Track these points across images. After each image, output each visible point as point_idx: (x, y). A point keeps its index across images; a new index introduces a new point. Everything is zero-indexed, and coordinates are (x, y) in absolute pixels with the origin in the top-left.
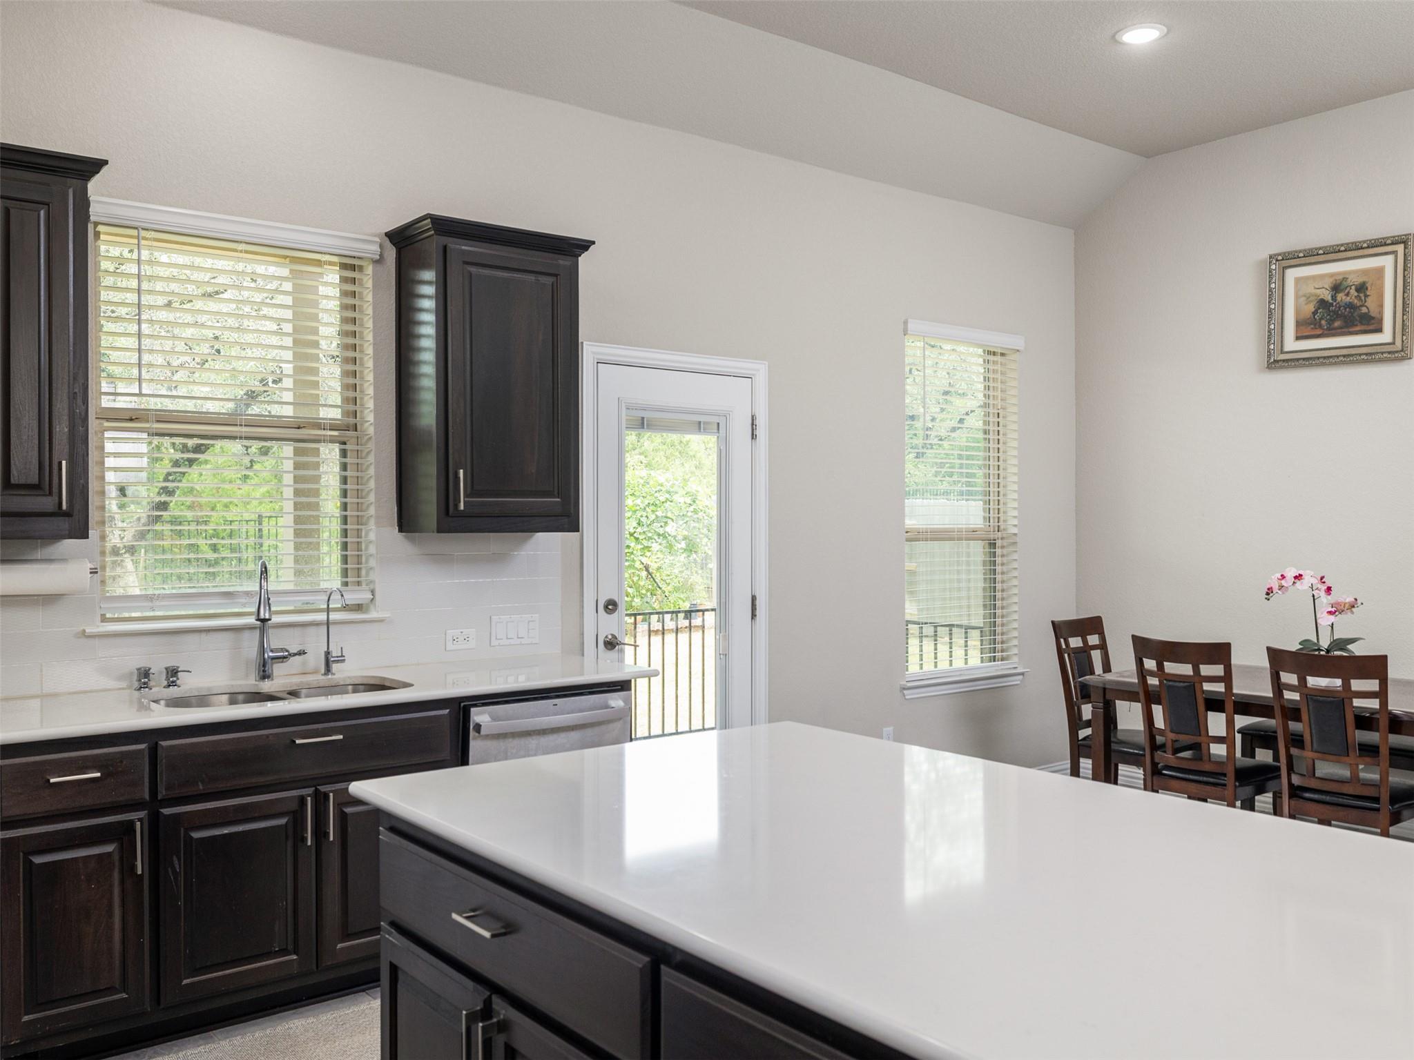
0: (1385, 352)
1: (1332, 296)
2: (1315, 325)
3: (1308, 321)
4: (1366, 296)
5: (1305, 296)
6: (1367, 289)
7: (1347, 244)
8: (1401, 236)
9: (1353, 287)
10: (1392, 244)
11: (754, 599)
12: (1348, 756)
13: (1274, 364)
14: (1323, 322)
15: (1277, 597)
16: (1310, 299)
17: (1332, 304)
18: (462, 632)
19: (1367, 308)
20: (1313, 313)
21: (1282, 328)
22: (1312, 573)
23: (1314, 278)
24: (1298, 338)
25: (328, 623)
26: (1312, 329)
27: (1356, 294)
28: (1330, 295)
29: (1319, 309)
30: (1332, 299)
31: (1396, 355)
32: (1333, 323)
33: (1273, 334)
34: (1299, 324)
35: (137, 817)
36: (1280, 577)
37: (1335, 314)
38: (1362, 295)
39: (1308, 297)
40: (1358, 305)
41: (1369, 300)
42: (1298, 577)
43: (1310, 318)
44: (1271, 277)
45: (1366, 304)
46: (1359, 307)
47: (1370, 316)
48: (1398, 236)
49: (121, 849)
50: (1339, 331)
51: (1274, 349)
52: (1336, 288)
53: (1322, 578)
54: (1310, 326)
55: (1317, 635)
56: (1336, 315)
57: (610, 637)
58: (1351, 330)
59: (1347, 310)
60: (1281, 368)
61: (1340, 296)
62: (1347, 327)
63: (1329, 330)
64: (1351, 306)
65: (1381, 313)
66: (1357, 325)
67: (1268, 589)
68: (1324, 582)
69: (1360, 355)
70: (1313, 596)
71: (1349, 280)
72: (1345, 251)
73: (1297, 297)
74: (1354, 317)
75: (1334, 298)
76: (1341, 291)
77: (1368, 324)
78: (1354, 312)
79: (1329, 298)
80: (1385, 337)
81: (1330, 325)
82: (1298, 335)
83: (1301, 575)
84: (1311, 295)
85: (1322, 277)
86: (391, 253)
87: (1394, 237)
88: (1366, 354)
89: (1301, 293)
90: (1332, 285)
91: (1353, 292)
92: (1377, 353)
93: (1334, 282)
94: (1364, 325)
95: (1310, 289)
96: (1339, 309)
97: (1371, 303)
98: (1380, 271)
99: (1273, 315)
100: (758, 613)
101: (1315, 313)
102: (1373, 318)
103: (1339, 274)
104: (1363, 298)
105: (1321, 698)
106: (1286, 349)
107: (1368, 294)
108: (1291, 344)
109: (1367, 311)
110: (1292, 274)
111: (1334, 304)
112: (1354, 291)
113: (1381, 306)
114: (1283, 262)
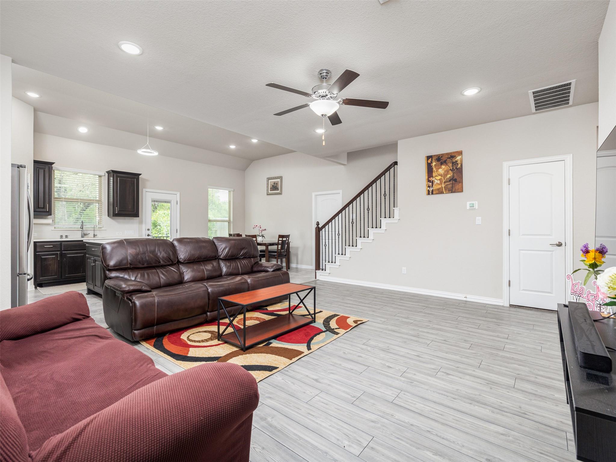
6: (277, 184)
8: (281, 176)
11: (177, 229)
13: (268, 194)
14: (273, 188)
18: (119, 232)
24: (270, 191)
25: (94, 230)
28: (273, 184)
29: (272, 186)
31: (280, 194)
33: (267, 190)
34: (270, 189)
35: (59, 252)
42: (257, 226)
44: (267, 181)
49: (56, 256)
51: (268, 192)
57: (149, 234)
62: (275, 189)
63: (273, 190)
64: (276, 186)
69: (276, 194)
71: (275, 182)
72: (275, 178)
76: (275, 184)
80: (279, 191)
85: (273, 182)
86: (107, 174)
89: (270, 184)
92: (278, 193)
94: (277, 189)
98: (279, 181)
99: (268, 187)
110: (270, 181)
111: (274, 186)
113: (279, 187)
114: (269, 179)
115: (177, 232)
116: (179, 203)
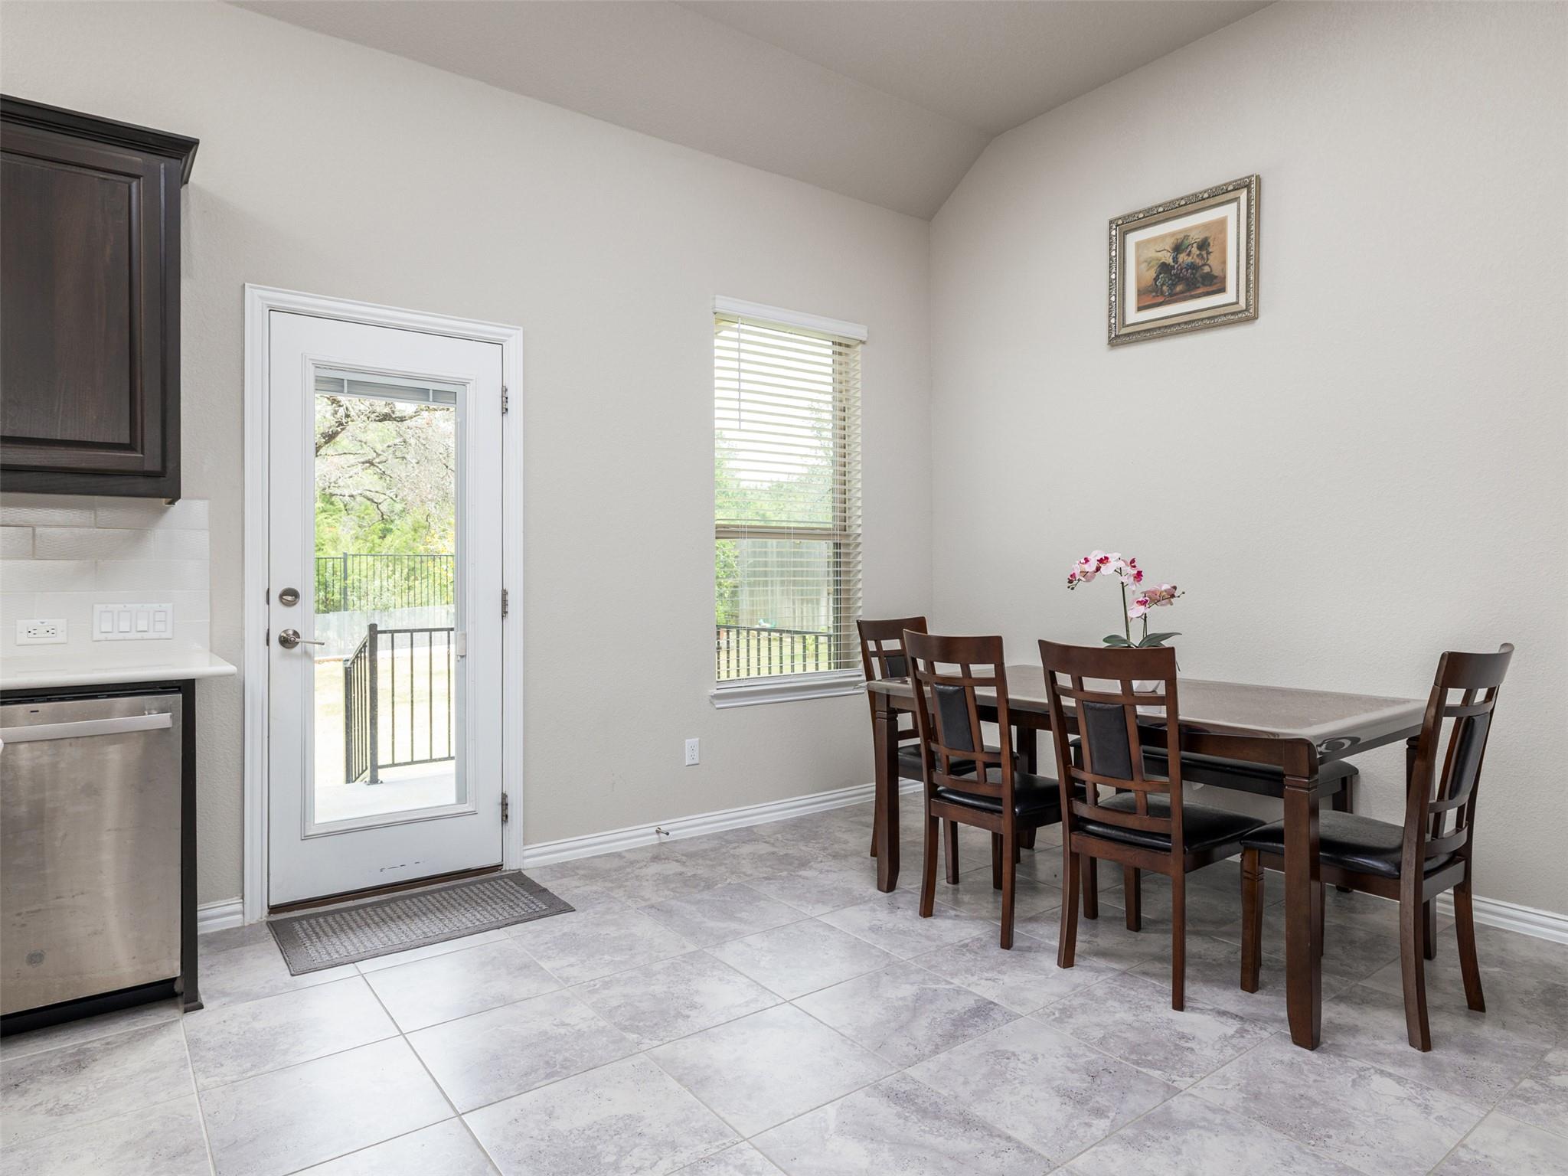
0: (1228, 314)
1: (1173, 258)
2: (1157, 293)
3: (1150, 289)
4: (1208, 253)
5: (1146, 261)
6: (1209, 244)
7: (1188, 197)
8: (1243, 179)
9: (1195, 245)
10: (1234, 189)
11: (504, 593)
12: (1132, 779)
13: (1117, 340)
14: (1165, 288)
15: (1082, 586)
16: (1152, 264)
17: (1174, 266)
18: (43, 623)
19: (1210, 267)
20: (1154, 279)
21: (1124, 299)
22: (1119, 555)
23: (1154, 240)
24: (1140, 309)
26: (1154, 296)
27: (1198, 252)
28: (1171, 257)
29: (1161, 274)
30: (1174, 262)
31: (1240, 315)
32: (1175, 288)
33: (1117, 307)
34: (1141, 293)
36: (1083, 561)
37: (1176, 278)
38: (1204, 253)
39: (1149, 262)
40: (1200, 264)
41: (1211, 257)
42: (1103, 561)
43: (1152, 285)
44: (1110, 244)
45: (1208, 262)
46: (1201, 266)
47: (1213, 275)
48: (1240, 180)
50: (1181, 295)
51: (1115, 324)
52: (1178, 249)
53: (1133, 561)
54: (1153, 294)
55: (1128, 631)
56: (1179, 278)
57: (291, 632)
58: (1193, 293)
59: (1189, 271)
60: (1123, 344)
61: (1183, 258)
62: (1188, 290)
63: (1171, 296)
64: (1193, 267)
65: (1224, 270)
66: (1199, 287)
67: (1071, 576)
68: (1134, 567)
69: (1202, 319)
70: (1122, 583)
71: (1190, 237)
72: (1186, 204)
73: (1138, 263)
74: (1196, 279)
75: (1175, 260)
76: (1183, 251)
77: (1210, 285)
78: (1196, 274)
79: (1170, 261)
80: (1228, 297)
81: (1172, 290)
82: (1140, 305)
83: (1106, 558)
84: (1152, 259)
85: (1162, 238)
87: (1236, 181)
88: (1208, 318)
89: (1142, 259)
90: (1174, 246)
91: (1195, 251)
92: (1220, 316)
93: (1175, 241)
94: (1206, 286)
95: (1150, 253)
96: (1181, 272)
97: (1213, 260)
98: (1222, 223)
99: (1116, 287)
100: (509, 609)
101: (1156, 279)
102: (1216, 277)
103: (1180, 232)
104: (1205, 256)
105: (1098, 705)
106: (1127, 323)
107: (1210, 250)
108: (1133, 316)
109: (1209, 270)
110: (1133, 239)
111: (1176, 266)
112: (1196, 249)
113: (1224, 263)
114: (1125, 225)
115: (504, 613)
116: (515, 404)
